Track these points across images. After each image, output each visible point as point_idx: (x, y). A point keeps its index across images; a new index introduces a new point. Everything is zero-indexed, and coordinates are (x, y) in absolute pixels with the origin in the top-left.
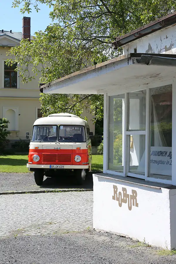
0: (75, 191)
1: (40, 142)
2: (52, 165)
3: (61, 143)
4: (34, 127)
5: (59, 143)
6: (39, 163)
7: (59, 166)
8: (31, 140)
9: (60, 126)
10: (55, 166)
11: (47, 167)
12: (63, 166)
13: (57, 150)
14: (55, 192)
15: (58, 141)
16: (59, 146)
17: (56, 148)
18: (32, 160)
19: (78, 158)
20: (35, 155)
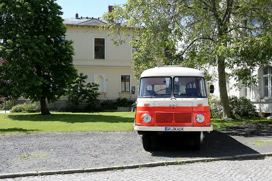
0: (202, 161)
1: (151, 98)
2: (167, 127)
3: (178, 99)
4: (142, 79)
5: (176, 98)
6: (150, 124)
7: (177, 128)
8: (138, 96)
9: (174, 78)
10: (172, 129)
11: (162, 129)
12: (182, 128)
13: (173, 108)
14: (178, 164)
15: (173, 97)
16: (176, 103)
17: (172, 105)
18: (141, 121)
19: (201, 118)
20: (145, 115)
